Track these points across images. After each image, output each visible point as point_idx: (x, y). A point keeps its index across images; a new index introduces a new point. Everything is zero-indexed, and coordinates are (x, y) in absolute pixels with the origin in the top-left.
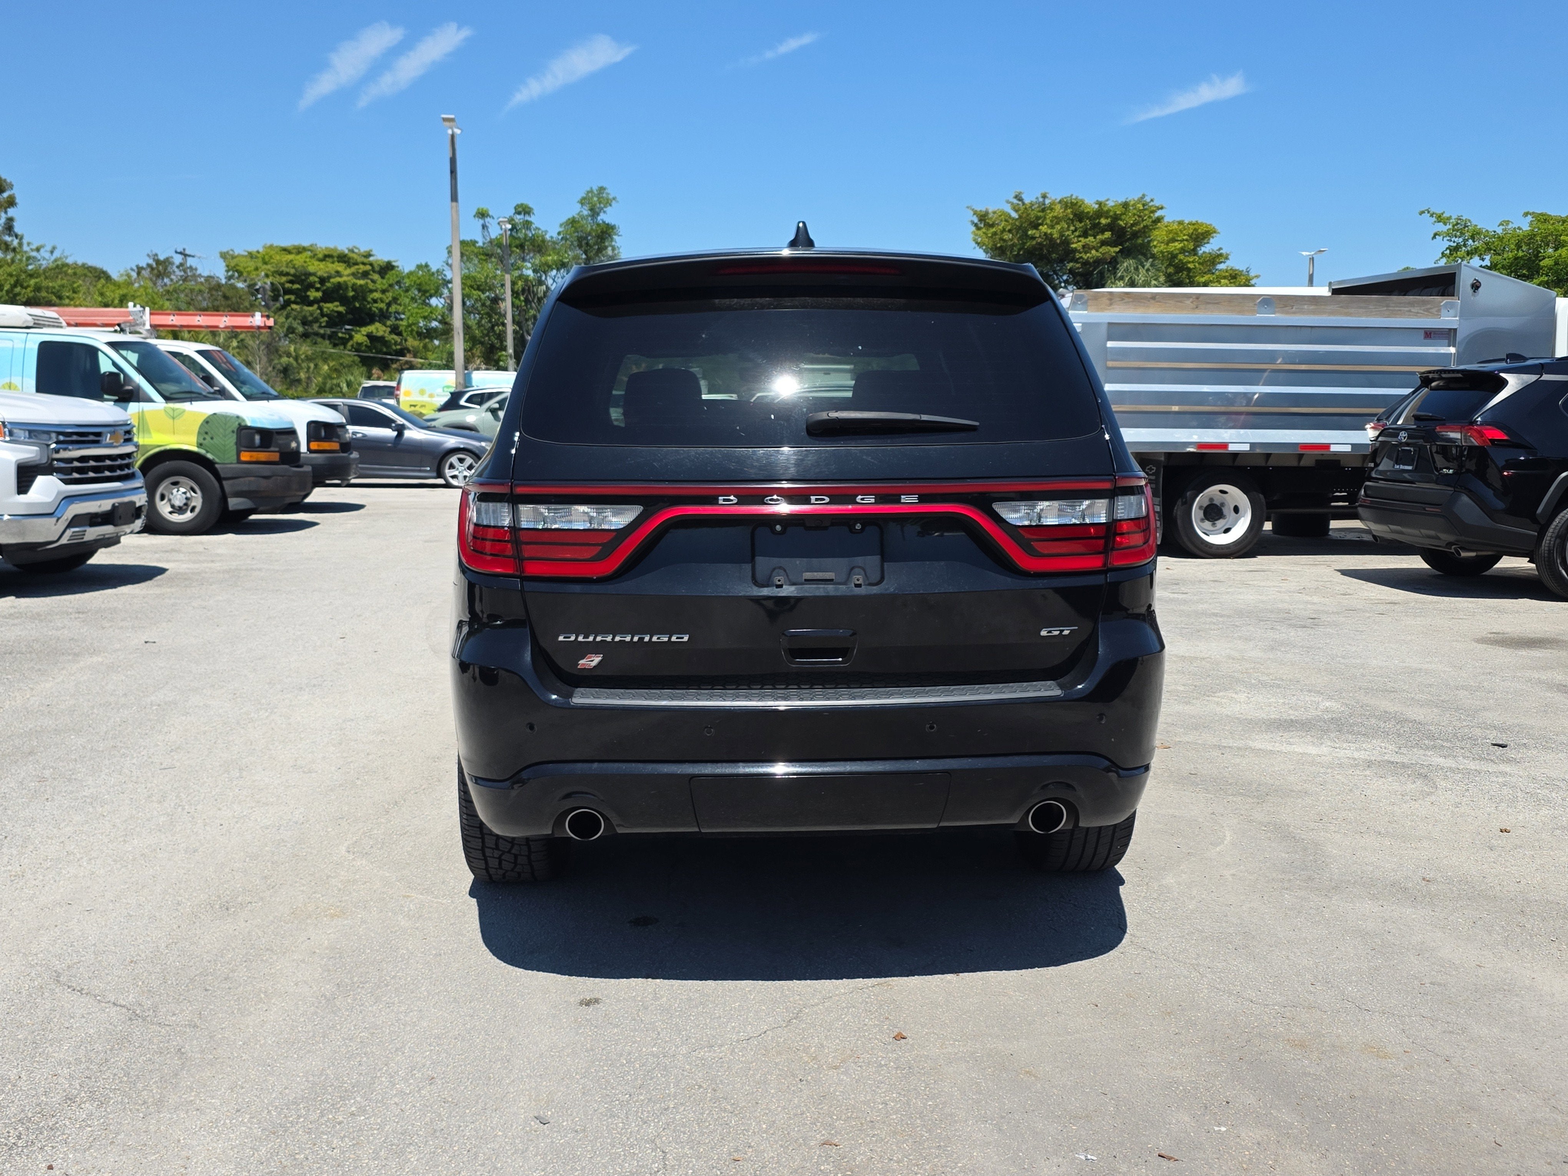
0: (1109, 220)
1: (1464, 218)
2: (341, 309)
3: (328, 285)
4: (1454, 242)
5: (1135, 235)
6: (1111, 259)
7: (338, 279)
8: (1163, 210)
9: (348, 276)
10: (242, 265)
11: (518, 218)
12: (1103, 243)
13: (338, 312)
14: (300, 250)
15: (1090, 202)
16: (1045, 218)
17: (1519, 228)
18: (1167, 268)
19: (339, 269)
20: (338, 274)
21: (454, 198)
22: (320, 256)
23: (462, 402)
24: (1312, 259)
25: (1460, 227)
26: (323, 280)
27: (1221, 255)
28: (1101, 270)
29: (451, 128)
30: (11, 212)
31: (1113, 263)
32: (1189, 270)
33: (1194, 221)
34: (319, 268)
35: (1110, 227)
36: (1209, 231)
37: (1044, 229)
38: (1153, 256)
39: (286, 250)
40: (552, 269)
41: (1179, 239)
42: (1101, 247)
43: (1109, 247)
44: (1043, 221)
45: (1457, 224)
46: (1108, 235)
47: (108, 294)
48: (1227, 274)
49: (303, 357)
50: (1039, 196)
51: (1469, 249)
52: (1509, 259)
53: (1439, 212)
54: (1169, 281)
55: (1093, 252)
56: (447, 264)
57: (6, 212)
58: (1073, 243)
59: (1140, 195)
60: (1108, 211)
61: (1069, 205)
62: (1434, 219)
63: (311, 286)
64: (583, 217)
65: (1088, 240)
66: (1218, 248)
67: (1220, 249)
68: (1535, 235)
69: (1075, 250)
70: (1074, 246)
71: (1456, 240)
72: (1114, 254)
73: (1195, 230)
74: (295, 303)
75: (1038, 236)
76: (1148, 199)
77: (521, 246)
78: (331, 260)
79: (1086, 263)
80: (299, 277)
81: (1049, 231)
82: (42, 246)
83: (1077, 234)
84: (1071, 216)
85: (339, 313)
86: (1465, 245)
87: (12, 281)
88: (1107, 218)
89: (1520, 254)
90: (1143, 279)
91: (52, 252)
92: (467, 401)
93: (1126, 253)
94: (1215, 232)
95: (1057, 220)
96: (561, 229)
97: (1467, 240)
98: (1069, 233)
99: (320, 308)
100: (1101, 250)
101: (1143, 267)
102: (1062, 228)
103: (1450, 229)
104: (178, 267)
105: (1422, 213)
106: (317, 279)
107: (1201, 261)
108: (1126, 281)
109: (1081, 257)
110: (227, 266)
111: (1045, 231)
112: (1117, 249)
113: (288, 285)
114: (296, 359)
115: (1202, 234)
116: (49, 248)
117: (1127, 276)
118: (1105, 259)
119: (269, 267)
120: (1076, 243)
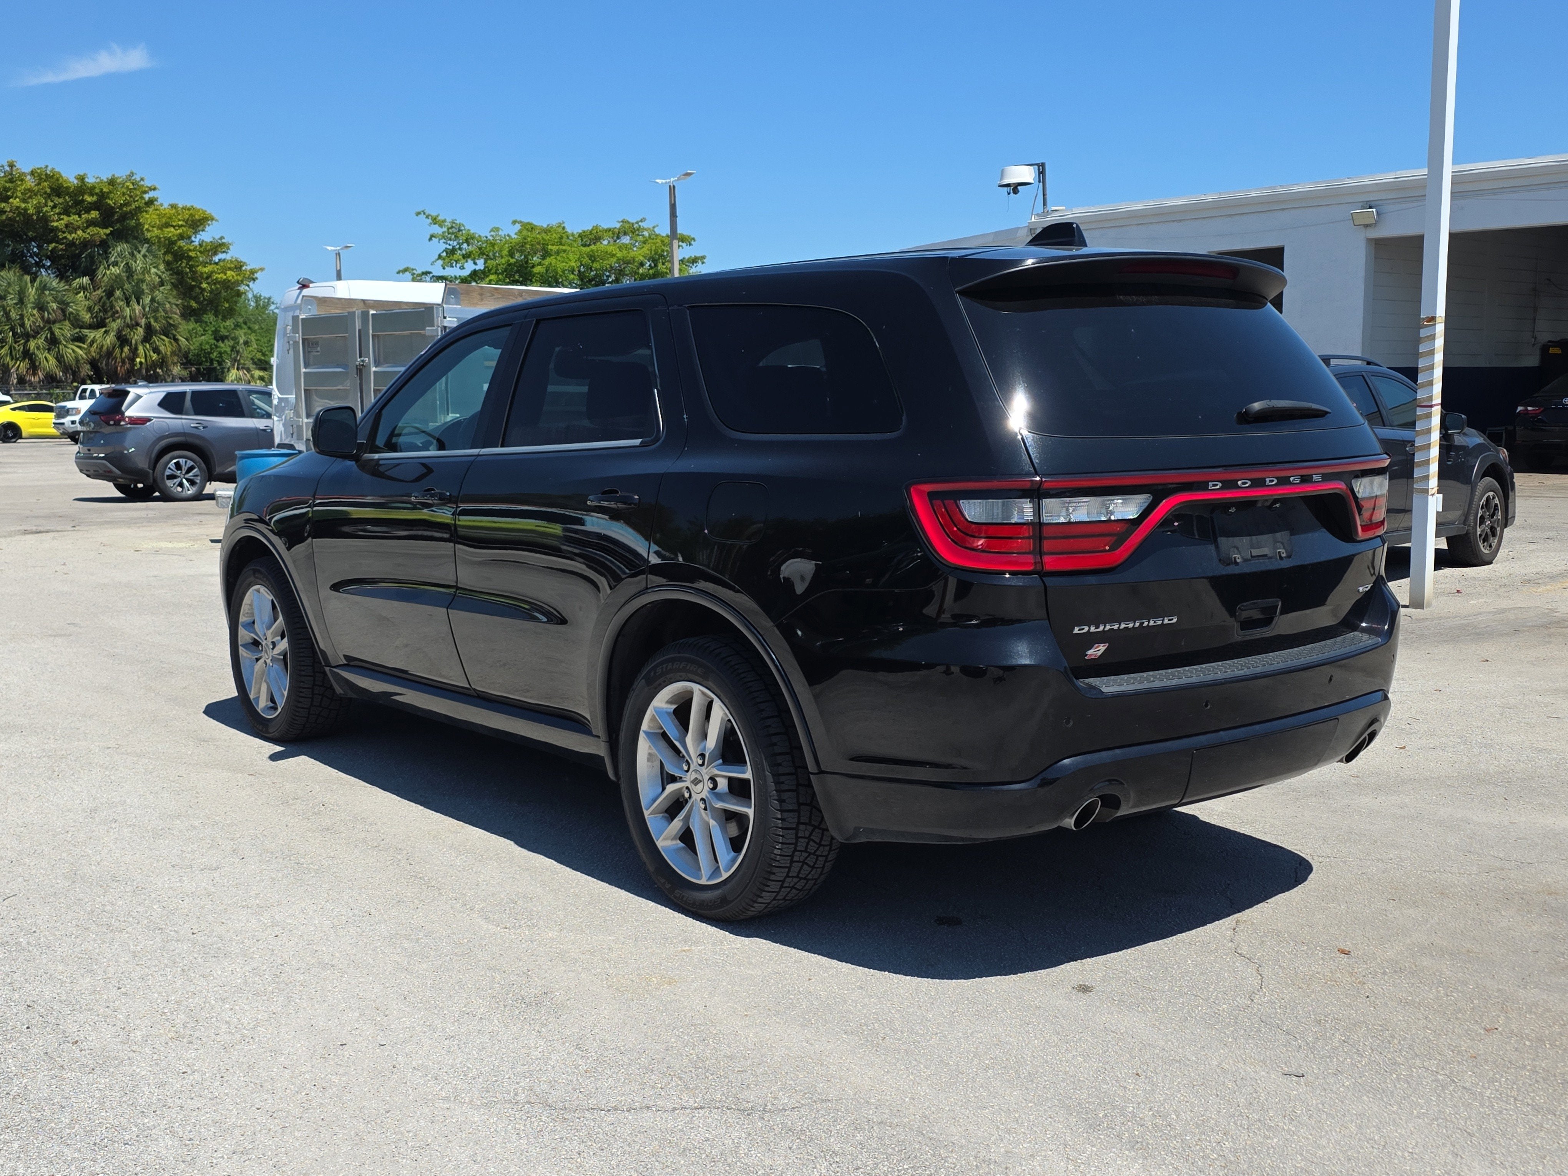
0: (95, 198)
1: (458, 222)
4: (450, 245)
5: (124, 217)
6: (101, 242)
8: (156, 191)
12: (91, 223)
15: (70, 176)
16: (15, 189)
17: (508, 235)
18: (165, 254)
24: (338, 254)
25: (455, 231)
27: (223, 244)
28: (89, 253)
31: (104, 245)
32: (190, 258)
33: (189, 206)
35: (95, 206)
36: (206, 218)
37: (16, 202)
38: (147, 241)
41: (174, 224)
42: (87, 227)
43: (98, 228)
44: (13, 193)
45: (452, 227)
46: (94, 214)
48: (232, 266)
50: (5, 164)
51: (464, 252)
52: (503, 264)
53: (434, 214)
54: (170, 270)
55: (80, 232)
58: (53, 221)
59: (128, 173)
60: (93, 188)
61: (43, 177)
62: (430, 221)
65: (71, 218)
66: (219, 237)
67: (222, 238)
68: (525, 243)
69: (55, 230)
70: (55, 224)
71: (451, 243)
72: (105, 237)
73: (191, 215)
75: (9, 210)
76: (137, 178)
79: (72, 244)
81: (23, 205)
83: (57, 210)
84: (48, 191)
86: (460, 249)
88: (92, 195)
89: (512, 261)
90: (141, 265)
93: (120, 235)
94: (213, 219)
95: (29, 194)
97: (462, 244)
98: (48, 209)
100: (88, 231)
101: (139, 252)
102: (39, 203)
103: (445, 232)
105: (418, 214)
107: (202, 249)
108: (122, 267)
109: (65, 238)
111: (18, 205)
112: (108, 231)
115: (199, 220)
117: (122, 262)
118: (95, 241)
120: (57, 221)
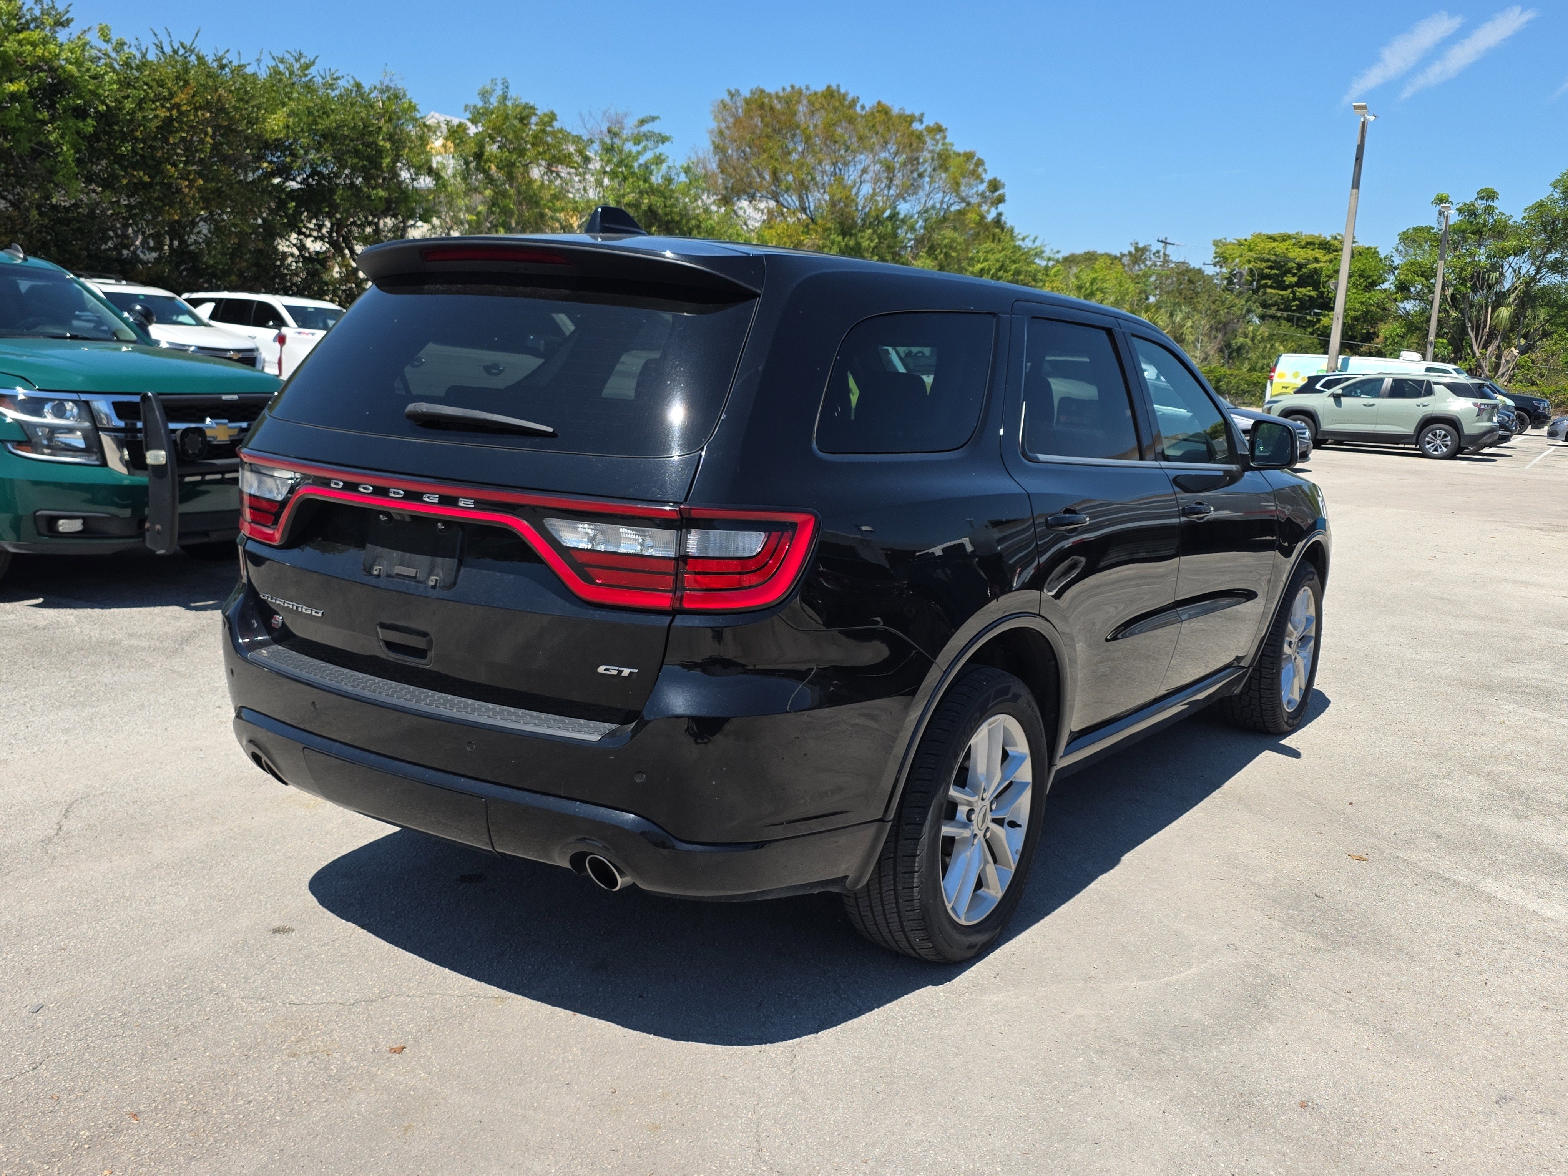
2: (1313, 293)
3: (1304, 270)
7: (1315, 265)
9: (1325, 262)
10: (1228, 252)
11: (1481, 204)
13: (1309, 296)
14: (1285, 238)
19: (1318, 255)
20: (1316, 260)
21: (1356, 185)
22: (1303, 243)
23: (1318, 386)
26: (1300, 267)
29: (1363, 115)
30: (1001, 207)
34: (1298, 255)
39: (1272, 238)
40: (1509, 256)
47: (1083, 277)
49: (1259, 337)
56: (1397, 250)
57: (997, 208)
63: (1288, 271)
64: (1552, 201)
74: (1271, 287)
77: (1479, 232)
78: (1311, 247)
80: (1279, 262)
82: (1027, 237)
85: (1311, 297)
87: (998, 265)
91: (1034, 241)
92: (1321, 386)
96: (1525, 214)
99: (1293, 293)
104: (1154, 254)
106: (1294, 265)
110: (1216, 253)
113: (1267, 271)
114: (1253, 340)
116: (1032, 238)
119: (1252, 254)
